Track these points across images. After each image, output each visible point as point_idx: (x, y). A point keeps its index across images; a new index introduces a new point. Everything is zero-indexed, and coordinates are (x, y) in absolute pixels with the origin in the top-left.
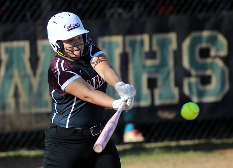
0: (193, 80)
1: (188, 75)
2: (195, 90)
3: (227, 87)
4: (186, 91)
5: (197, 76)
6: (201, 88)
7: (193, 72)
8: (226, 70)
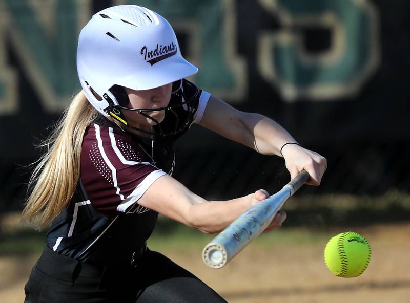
0: (285, 39)
1: (272, 24)
2: (288, 66)
3: (374, 60)
4: (266, 66)
5: (295, 29)
6: (306, 60)
7: (286, 19)
8: (373, 15)
